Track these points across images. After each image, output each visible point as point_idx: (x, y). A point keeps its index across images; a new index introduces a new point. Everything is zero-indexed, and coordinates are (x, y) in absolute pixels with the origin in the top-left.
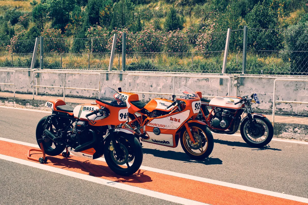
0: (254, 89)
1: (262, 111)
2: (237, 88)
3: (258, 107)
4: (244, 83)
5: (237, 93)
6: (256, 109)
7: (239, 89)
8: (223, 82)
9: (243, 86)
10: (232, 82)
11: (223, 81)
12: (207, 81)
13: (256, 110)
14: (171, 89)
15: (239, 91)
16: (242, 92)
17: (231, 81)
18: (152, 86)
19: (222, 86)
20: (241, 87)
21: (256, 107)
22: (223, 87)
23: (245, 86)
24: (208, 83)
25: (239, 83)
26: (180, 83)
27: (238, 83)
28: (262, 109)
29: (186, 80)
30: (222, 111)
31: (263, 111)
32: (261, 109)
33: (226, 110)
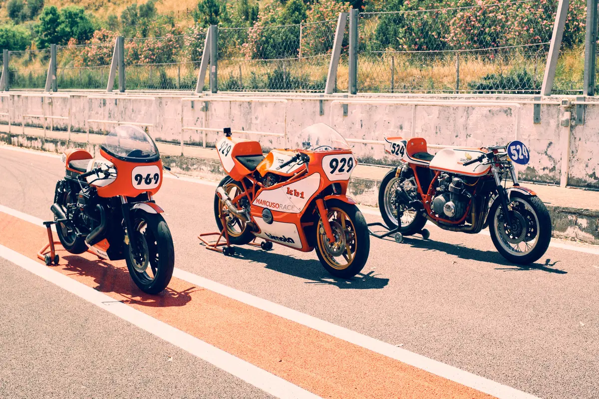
2: (571, 131)
4: (586, 117)
5: (570, 142)
7: (574, 134)
8: (541, 116)
9: (582, 126)
10: (560, 116)
11: (541, 113)
12: (509, 116)
14: (437, 133)
15: (575, 138)
16: (580, 139)
17: (559, 113)
18: (401, 128)
19: (538, 125)
20: (579, 128)
22: (541, 128)
23: (586, 126)
24: (511, 118)
25: (574, 119)
26: (455, 120)
27: (572, 118)
29: (468, 113)
30: (450, 180)
33: (456, 179)
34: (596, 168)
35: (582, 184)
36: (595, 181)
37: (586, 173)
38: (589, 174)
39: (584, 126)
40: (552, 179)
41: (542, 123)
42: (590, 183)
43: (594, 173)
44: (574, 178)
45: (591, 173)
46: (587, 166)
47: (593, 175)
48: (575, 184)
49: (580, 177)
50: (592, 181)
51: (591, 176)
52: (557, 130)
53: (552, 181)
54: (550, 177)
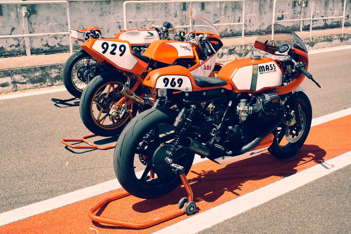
0: (51, 18)
1: (66, 49)
2: (28, 19)
3: (61, 44)
4: (37, 10)
6: (57, 46)
7: (30, 21)
8: (2, 10)
9: (35, 15)
11: (2, 8)
13: (58, 48)
15: (31, 23)
16: (35, 24)
20: (33, 16)
21: (58, 44)
22: (4, 18)
23: (38, 15)
25: (29, 11)
28: (66, 46)
31: (67, 47)
32: (64, 45)
34: (48, 40)
35: (40, 52)
36: (49, 48)
37: (42, 44)
38: (44, 44)
39: (37, 15)
40: (18, 52)
41: (4, 15)
42: (46, 50)
43: (47, 44)
44: (34, 49)
45: (45, 43)
46: (42, 40)
47: (47, 45)
48: (36, 52)
49: (39, 47)
50: (47, 48)
51: (45, 46)
52: (17, 19)
53: (19, 53)
54: (17, 51)
